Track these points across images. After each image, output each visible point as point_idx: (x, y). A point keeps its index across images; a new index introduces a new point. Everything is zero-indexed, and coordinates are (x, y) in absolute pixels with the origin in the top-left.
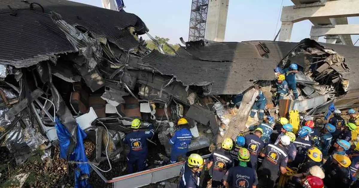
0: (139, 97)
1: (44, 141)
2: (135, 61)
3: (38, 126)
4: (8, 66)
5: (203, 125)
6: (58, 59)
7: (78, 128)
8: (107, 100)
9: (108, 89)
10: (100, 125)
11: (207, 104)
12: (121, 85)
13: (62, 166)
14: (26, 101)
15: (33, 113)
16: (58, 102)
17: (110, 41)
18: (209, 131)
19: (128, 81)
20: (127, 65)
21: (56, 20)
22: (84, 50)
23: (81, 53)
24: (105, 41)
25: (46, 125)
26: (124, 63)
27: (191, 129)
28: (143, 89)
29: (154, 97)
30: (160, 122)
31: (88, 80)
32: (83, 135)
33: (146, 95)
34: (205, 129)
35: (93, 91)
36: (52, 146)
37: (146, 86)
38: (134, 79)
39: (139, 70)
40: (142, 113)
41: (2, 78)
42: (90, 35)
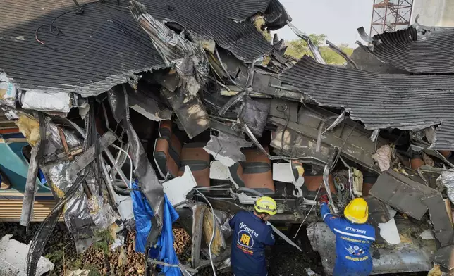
0: (272, 151)
1: (114, 219)
2: (265, 81)
3: (107, 192)
4: (72, 94)
5: (411, 219)
6: (140, 81)
7: (165, 202)
8: (214, 154)
9: (216, 134)
10: (201, 199)
11: (420, 173)
12: (240, 126)
13: (135, 266)
14: (92, 150)
15: (101, 172)
16: (137, 155)
17: (220, 45)
18: (426, 235)
19: (252, 120)
20: (250, 89)
21: (138, 15)
22: (179, 63)
23: (175, 68)
24: (211, 47)
25: (118, 193)
26: (244, 85)
27: (380, 225)
28: (279, 135)
29: (301, 151)
30: (313, 202)
31: (183, 117)
32: (172, 216)
33: (285, 147)
34: (415, 229)
35: (190, 138)
36: (125, 229)
37: (286, 128)
38: (263, 115)
39: (272, 98)
40: (275, 182)
41: (65, 113)
42: (187, 37)
